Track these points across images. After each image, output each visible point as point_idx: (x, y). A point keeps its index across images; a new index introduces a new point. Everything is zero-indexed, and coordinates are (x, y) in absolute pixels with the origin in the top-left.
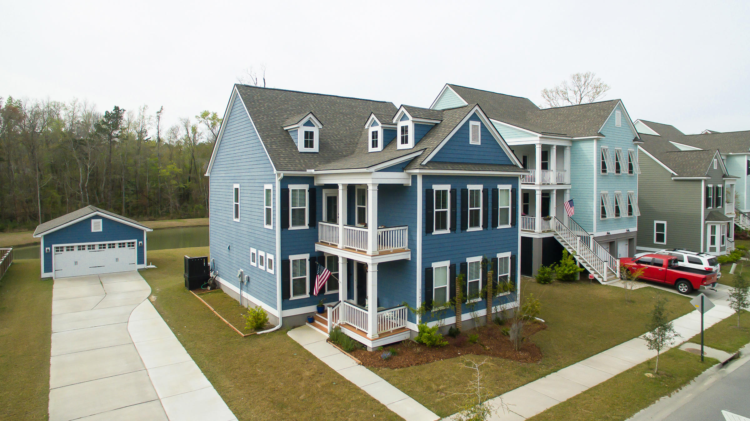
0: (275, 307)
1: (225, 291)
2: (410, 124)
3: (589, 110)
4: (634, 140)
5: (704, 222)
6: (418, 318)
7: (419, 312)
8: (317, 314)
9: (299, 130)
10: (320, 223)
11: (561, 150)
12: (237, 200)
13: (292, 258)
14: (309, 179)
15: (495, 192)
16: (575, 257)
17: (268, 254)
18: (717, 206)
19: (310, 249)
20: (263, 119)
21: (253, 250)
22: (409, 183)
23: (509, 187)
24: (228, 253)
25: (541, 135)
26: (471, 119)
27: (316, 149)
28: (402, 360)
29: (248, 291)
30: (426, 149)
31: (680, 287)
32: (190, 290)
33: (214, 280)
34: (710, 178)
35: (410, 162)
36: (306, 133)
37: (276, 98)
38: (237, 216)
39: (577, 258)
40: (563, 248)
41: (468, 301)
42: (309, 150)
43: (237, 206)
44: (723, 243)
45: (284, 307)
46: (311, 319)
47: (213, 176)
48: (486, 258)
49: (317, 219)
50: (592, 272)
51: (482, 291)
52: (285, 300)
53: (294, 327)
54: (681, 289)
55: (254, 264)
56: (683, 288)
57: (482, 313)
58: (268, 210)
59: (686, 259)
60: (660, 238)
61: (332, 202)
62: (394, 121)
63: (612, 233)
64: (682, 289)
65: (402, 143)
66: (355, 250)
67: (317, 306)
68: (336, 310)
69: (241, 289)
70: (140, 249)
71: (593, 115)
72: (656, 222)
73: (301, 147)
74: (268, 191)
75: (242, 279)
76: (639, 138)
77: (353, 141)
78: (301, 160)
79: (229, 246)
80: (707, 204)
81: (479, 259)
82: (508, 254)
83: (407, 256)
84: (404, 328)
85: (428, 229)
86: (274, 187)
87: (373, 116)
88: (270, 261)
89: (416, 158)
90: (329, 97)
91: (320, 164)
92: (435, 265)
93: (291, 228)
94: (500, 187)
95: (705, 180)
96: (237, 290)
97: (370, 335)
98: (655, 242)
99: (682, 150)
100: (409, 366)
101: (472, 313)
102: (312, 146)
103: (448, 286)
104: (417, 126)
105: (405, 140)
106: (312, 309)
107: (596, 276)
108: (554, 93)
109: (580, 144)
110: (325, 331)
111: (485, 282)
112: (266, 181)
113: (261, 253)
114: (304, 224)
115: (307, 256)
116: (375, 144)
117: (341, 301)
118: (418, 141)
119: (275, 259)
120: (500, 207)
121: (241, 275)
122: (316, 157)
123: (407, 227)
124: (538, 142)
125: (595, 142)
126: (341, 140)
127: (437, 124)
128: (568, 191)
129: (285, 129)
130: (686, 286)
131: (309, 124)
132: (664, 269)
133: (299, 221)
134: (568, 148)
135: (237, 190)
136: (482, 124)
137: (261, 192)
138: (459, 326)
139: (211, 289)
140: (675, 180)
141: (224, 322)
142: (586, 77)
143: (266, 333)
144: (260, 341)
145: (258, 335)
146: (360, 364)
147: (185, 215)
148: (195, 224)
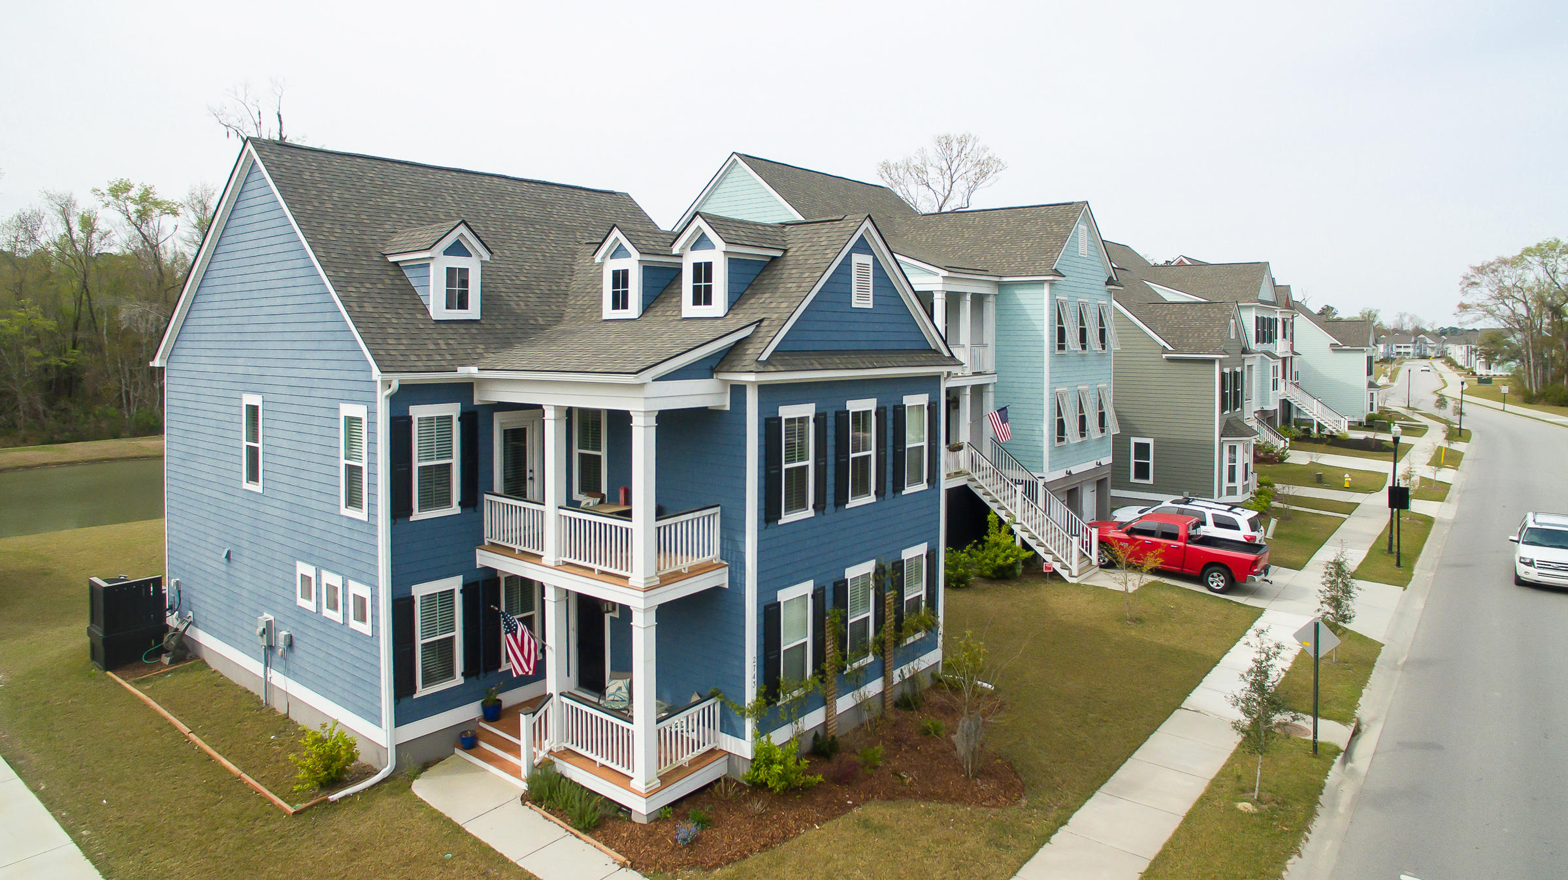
0: (376, 720)
1: (214, 665)
2: (717, 256)
3: (1026, 221)
4: (1107, 284)
5: (1220, 440)
6: (749, 725)
7: (751, 712)
8: (481, 724)
9: (432, 267)
10: (487, 497)
11: (978, 301)
12: (253, 437)
13: (419, 591)
14: (461, 392)
15: (899, 412)
16: (1014, 527)
17: (351, 582)
18: (1235, 409)
19: (464, 565)
20: (332, 233)
21: (305, 568)
22: (725, 403)
23: (923, 399)
24: (224, 568)
25: (946, 274)
26: (855, 249)
27: (474, 311)
28: (726, 839)
29: (288, 672)
30: (761, 321)
31: (1210, 579)
32: (107, 669)
33: (181, 636)
34: (1227, 356)
35: (727, 354)
36: (450, 271)
37: (360, 178)
38: (253, 477)
39: (1016, 528)
40: (987, 510)
41: (848, 666)
42: (457, 314)
43: (253, 453)
44: (1246, 479)
45: (401, 719)
46: (468, 740)
47: (175, 367)
48: (883, 563)
49: (481, 486)
50: (1048, 558)
51: (876, 642)
52: (405, 701)
53: (426, 766)
54: (1213, 583)
55: (311, 605)
56: (1216, 581)
57: (874, 687)
58: (353, 473)
59: (1209, 520)
60: (1142, 471)
61: (516, 440)
62: (676, 250)
63: (1075, 470)
64: (1215, 584)
65: (696, 302)
66: (593, 570)
67: (482, 703)
68: (540, 718)
69: (266, 665)
71: (1039, 230)
72: (1134, 440)
73: (437, 308)
74: (351, 421)
75: (269, 640)
76: (1115, 279)
77: (555, 288)
78: (440, 342)
79: (229, 552)
80: (1223, 407)
81: (869, 567)
82: (921, 549)
83: (720, 579)
84: (712, 751)
85: (770, 513)
86: (372, 413)
87: (616, 233)
88: (360, 602)
89: (739, 342)
90: (487, 180)
91: (487, 350)
92: (783, 595)
93: (417, 515)
94: (909, 401)
95: (1220, 360)
96: (257, 667)
97: (639, 783)
98: (1132, 479)
99: (1169, 300)
100: (745, 857)
101: (856, 692)
102: (464, 304)
103: (809, 640)
104: (735, 264)
105: (702, 296)
106: (470, 711)
107: (1057, 566)
108: (901, 171)
109: (1016, 292)
110: (515, 772)
111: (880, 619)
112: (347, 395)
113: (330, 578)
114: (447, 502)
115: (455, 583)
116: (620, 301)
117: (551, 696)
118: (735, 301)
119: (375, 596)
120: (907, 446)
121: (268, 631)
122: (476, 332)
123: (718, 509)
124: (940, 288)
125: (1046, 289)
126: (527, 287)
127: (774, 258)
128: (991, 388)
129: (391, 259)
130: (1222, 578)
131: (457, 249)
132: (1181, 544)
133: (436, 494)
134: (991, 299)
135: (253, 411)
136: (875, 260)
137: (333, 423)
138: (833, 730)
139: (171, 662)
140: (1170, 360)
141: (227, 770)
142: (963, 141)
143: (355, 794)
144: (341, 820)
145: (335, 802)
146: (623, 865)
147: (63, 431)
148: (95, 456)
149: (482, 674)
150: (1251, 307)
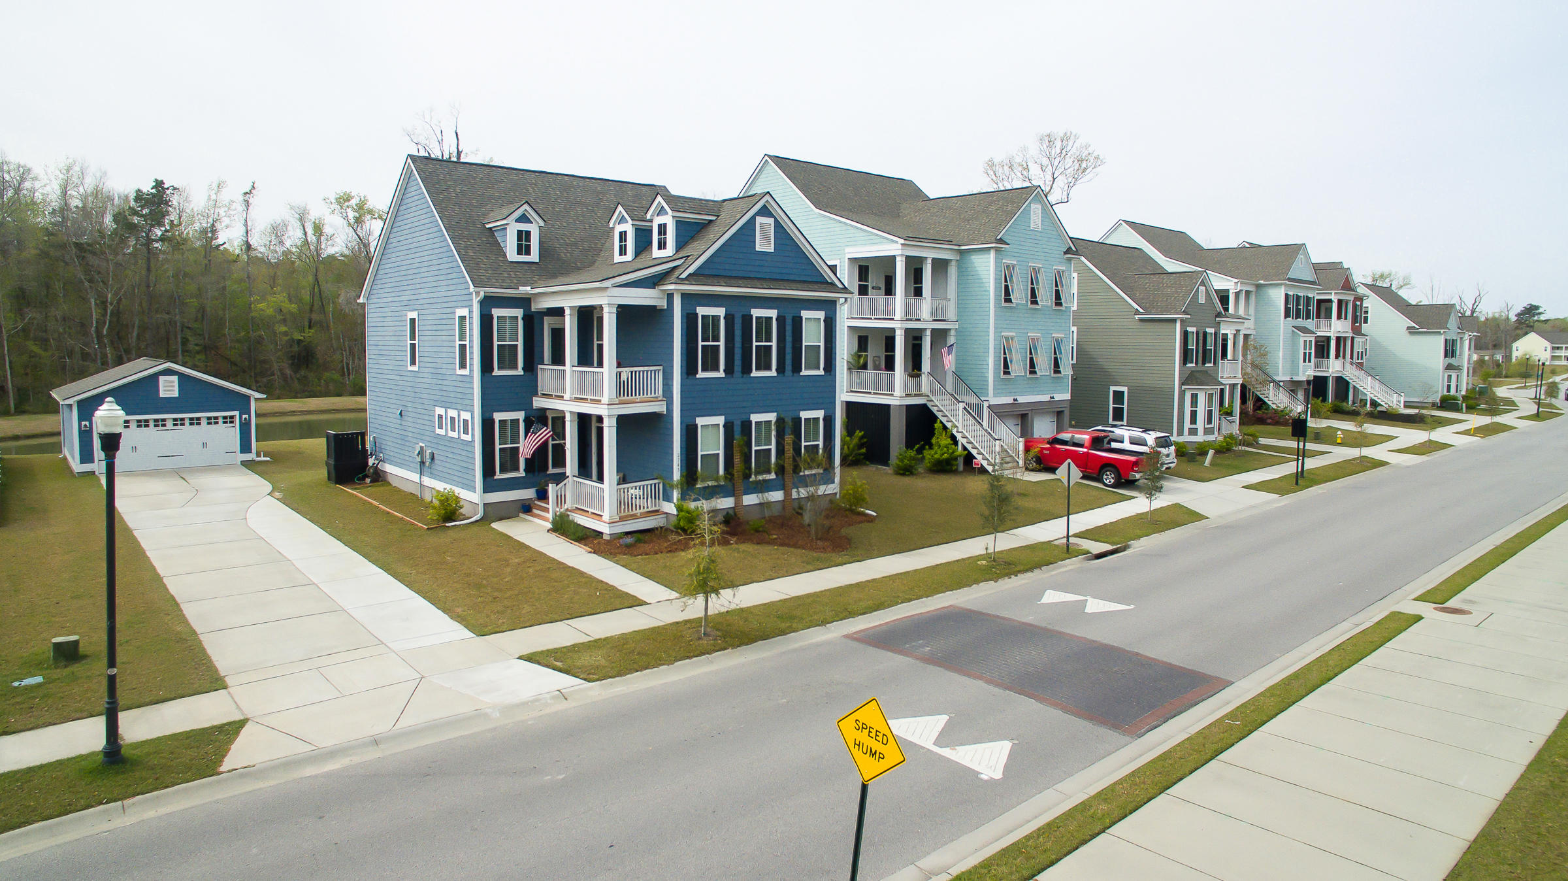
0: (473, 489)
1: (395, 483)
2: (668, 220)
4: (1065, 253)
5: (1180, 388)
6: (676, 495)
7: (677, 486)
8: (536, 502)
9: (508, 229)
10: (540, 366)
11: (940, 266)
12: (413, 337)
13: (498, 416)
14: (524, 302)
15: (798, 322)
16: (954, 432)
17: (462, 412)
18: (1204, 363)
19: (526, 405)
20: (454, 211)
21: (440, 411)
22: (664, 304)
23: (821, 315)
24: (399, 422)
25: (903, 241)
26: (758, 214)
27: (534, 256)
28: (650, 547)
29: (433, 476)
30: (688, 256)
31: (1105, 477)
32: (337, 483)
33: (376, 468)
34: (1189, 316)
35: (665, 275)
36: (520, 233)
37: (474, 178)
38: (413, 362)
39: (958, 436)
40: (938, 421)
41: (753, 476)
42: (523, 258)
43: (413, 346)
44: (1209, 422)
45: (487, 489)
46: (526, 508)
47: (371, 302)
48: (782, 416)
49: (536, 360)
50: (979, 457)
51: (777, 464)
52: (489, 479)
53: (501, 519)
54: (1106, 479)
55: (442, 432)
56: (1109, 478)
57: (777, 496)
58: (463, 348)
59: (1127, 440)
60: (1118, 415)
61: (558, 336)
62: (648, 217)
63: (1022, 399)
64: (1108, 481)
65: (660, 248)
66: (588, 399)
67: (537, 490)
68: (561, 490)
69: (421, 475)
70: (245, 428)
71: (997, 210)
72: (1113, 388)
73: (512, 254)
74: (463, 318)
75: (422, 458)
76: (1074, 249)
77: (593, 246)
78: (511, 273)
79: (401, 410)
80: (1186, 356)
81: (772, 417)
82: (820, 414)
83: (660, 408)
84: (657, 511)
85: (690, 369)
86: (471, 312)
87: (620, 208)
88: (466, 421)
89: (675, 268)
90: (560, 178)
91: (539, 279)
92: (700, 421)
93: (496, 373)
94: (805, 314)
95: (1182, 320)
96: (415, 477)
97: (606, 517)
98: (1111, 421)
100: (657, 554)
101: (760, 494)
102: (528, 253)
103: (721, 452)
104: (679, 224)
105: (662, 245)
106: (529, 494)
107: (985, 463)
108: (1006, 168)
109: (973, 257)
110: (546, 520)
111: (780, 451)
112: (460, 304)
113: (453, 413)
114: (516, 368)
115: (520, 415)
116: (623, 251)
117: (568, 477)
118: (680, 246)
119: (473, 418)
120: (804, 344)
121: (421, 453)
122: (534, 268)
123: (661, 368)
124: (899, 252)
125: (992, 253)
126: (575, 245)
127: (711, 221)
128: (953, 333)
129: (488, 226)
130: (1113, 476)
131: (524, 219)
132: (1085, 450)
133: (508, 359)
134: (953, 263)
135: (413, 321)
136: (776, 221)
137: (451, 322)
138: (741, 514)
139: (371, 482)
140: (1141, 320)
141: (397, 516)
142: (1065, 138)
143: (460, 525)
144: (451, 533)
145: (448, 527)
146: (590, 552)
147: (304, 391)
148: (325, 407)
149: (536, 473)
150: (1280, 285)
